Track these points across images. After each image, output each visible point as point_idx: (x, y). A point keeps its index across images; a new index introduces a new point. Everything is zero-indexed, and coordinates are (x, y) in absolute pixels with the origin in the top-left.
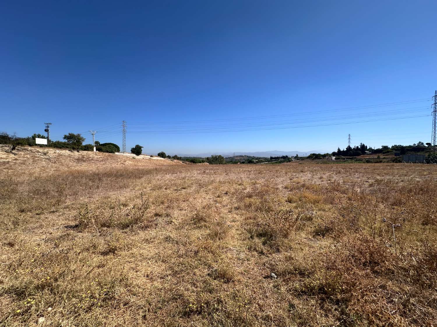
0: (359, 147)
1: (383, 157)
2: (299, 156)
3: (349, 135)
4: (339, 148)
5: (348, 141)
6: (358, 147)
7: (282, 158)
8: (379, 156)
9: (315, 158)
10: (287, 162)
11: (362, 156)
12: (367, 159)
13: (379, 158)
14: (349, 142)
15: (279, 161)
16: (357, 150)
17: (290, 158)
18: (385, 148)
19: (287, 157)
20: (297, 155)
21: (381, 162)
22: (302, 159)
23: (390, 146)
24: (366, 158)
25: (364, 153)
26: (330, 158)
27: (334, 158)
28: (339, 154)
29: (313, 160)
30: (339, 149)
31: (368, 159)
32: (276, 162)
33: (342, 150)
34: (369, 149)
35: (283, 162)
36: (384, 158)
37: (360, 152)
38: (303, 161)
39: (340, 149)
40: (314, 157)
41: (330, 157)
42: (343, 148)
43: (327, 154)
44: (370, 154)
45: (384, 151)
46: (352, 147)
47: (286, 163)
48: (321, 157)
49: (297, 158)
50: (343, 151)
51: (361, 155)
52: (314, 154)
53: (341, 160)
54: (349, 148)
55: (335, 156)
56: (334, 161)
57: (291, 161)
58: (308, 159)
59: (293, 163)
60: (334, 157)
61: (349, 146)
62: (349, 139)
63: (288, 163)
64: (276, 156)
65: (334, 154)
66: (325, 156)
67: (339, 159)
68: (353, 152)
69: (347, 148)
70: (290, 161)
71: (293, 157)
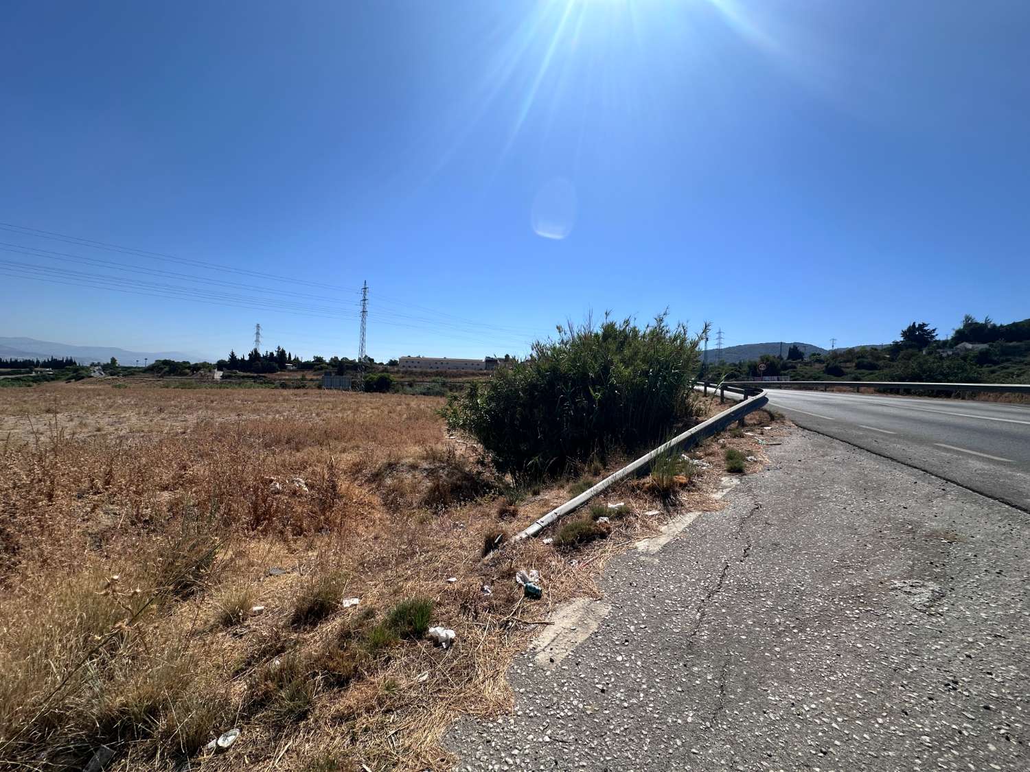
0: (275, 354)
1: (310, 378)
2: (121, 362)
3: (258, 326)
4: (233, 353)
5: (255, 338)
6: (272, 354)
7: (46, 365)
8: (303, 376)
9: (169, 373)
10: (68, 381)
11: (279, 373)
12: (284, 380)
13: (303, 378)
14: (257, 341)
15: (34, 374)
16: (271, 361)
17: (83, 368)
18: (319, 360)
19: (70, 362)
20: (113, 360)
21: (304, 387)
22: (130, 372)
23: (327, 359)
24: (284, 377)
25: (283, 368)
26: (208, 374)
27: (218, 375)
28: (232, 366)
29: (161, 376)
30: (233, 356)
31: (288, 380)
32: (18, 379)
33: (239, 357)
34: (295, 359)
35: (53, 379)
36: (311, 380)
37: (276, 365)
38: (129, 379)
39: (236, 354)
40: (167, 369)
41: (210, 371)
42: (243, 353)
43: (205, 366)
44: (293, 371)
45: (316, 366)
46: (262, 353)
47: (62, 384)
48: (187, 371)
49: (111, 368)
50: (243, 360)
51: (278, 371)
52: (166, 363)
53: (234, 381)
54: (255, 356)
55: (222, 371)
56: (216, 382)
57: (83, 378)
58: (147, 375)
59: (91, 383)
60: (221, 373)
61: (256, 350)
62: (258, 334)
63: (74, 385)
64: (20, 359)
65: (221, 365)
66: (196, 368)
67: (229, 377)
68: (262, 364)
69: (249, 355)
70: (79, 378)
71: (99, 364)
